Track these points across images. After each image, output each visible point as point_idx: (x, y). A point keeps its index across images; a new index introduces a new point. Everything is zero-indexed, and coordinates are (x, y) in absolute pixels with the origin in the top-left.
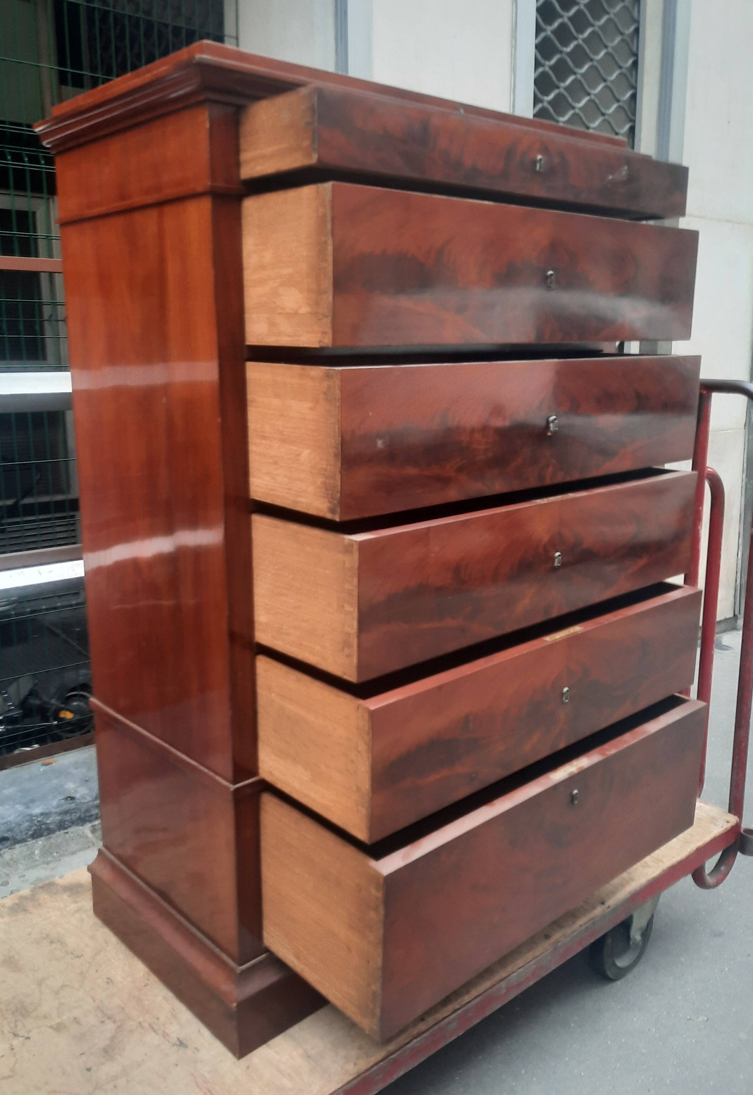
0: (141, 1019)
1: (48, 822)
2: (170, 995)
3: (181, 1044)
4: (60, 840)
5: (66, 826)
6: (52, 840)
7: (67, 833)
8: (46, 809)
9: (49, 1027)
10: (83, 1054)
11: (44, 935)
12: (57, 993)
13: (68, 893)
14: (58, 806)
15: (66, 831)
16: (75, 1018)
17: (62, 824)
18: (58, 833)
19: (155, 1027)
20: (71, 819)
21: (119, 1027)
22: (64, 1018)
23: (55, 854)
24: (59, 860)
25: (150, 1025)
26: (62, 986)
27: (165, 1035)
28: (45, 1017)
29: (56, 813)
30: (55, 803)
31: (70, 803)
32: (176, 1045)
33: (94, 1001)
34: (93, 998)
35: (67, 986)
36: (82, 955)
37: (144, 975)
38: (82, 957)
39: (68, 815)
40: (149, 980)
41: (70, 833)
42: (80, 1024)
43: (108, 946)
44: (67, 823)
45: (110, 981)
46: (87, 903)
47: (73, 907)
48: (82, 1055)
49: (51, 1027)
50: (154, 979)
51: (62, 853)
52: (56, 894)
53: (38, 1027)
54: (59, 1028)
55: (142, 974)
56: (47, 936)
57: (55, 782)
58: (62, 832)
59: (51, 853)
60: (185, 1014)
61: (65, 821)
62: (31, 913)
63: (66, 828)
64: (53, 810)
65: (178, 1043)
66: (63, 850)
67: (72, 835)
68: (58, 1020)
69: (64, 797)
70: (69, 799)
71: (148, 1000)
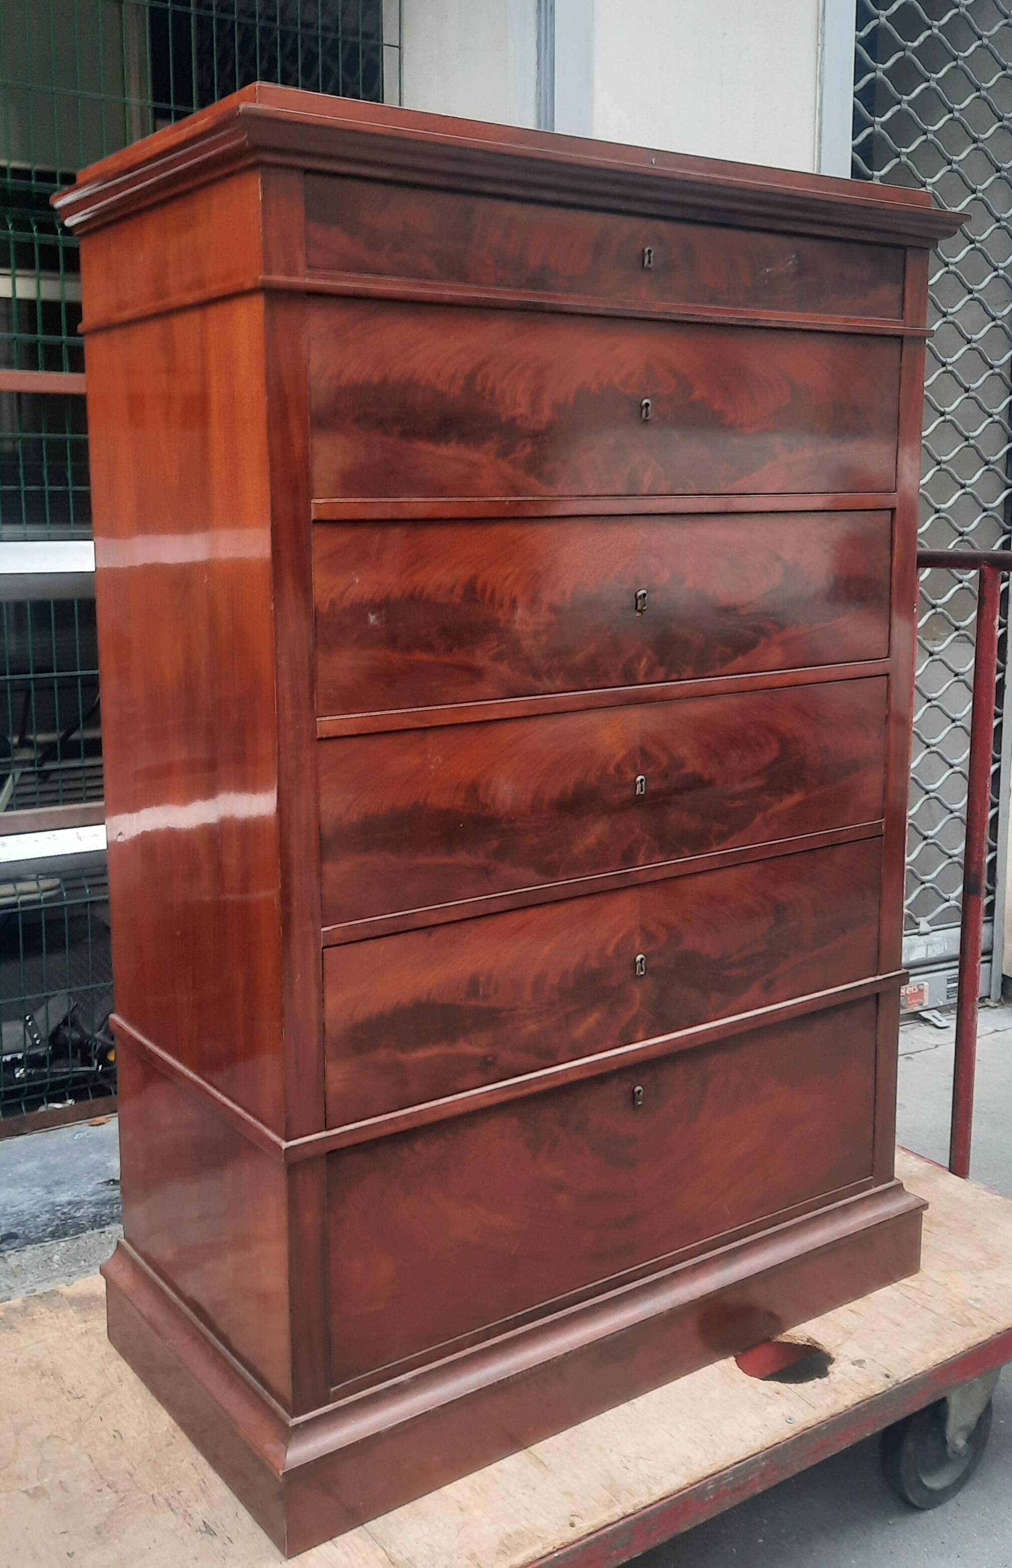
0: (155, 1492)
1: (78, 1214)
2: (202, 1459)
3: (208, 1530)
4: (92, 1242)
5: (103, 1222)
6: (81, 1242)
7: (103, 1232)
8: (77, 1196)
9: (23, 1491)
10: (64, 1533)
11: (33, 1365)
12: (41, 1445)
13: (75, 1308)
14: (94, 1194)
15: (101, 1230)
16: (61, 1483)
17: (98, 1219)
18: (90, 1232)
19: (174, 1504)
20: (111, 1212)
21: (121, 1500)
22: (46, 1480)
23: (83, 1262)
24: (87, 1272)
25: (167, 1500)
26: (49, 1437)
27: (187, 1516)
28: (19, 1478)
29: (90, 1202)
30: (90, 1188)
31: (113, 1190)
32: (201, 1531)
33: (92, 1461)
34: (90, 1456)
35: (56, 1437)
36: (83, 1396)
37: (168, 1429)
38: (83, 1399)
39: (108, 1207)
40: (173, 1437)
41: (107, 1233)
42: (68, 1491)
43: (122, 1385)
44: (104, 1218)
45: (118, 1434)
46: (100, 1323)
47: (81, 1327)
48: (63, 1535)
49: (26, 1492)
50: (181, 1436)
51: (93, 1261)
52: (58, 1307)
53: (7, 1491)
54: (36, 1494)
55: (165, 1429)
56: (38, 1365)
57: (95, 1156)
58: (96, 1231)
59: (79, 1261)
60: (220, 1489)
61: (102, 1216)
62: (18, 1332)
63: (103, 1226)
64: (88, 1199)
65: (203, 1529)
66: (95, 1258)
67: (110, 1236)
68: (38, 1484)
69: (106, 1180)
70: (112, 1183)
71: (169, 1466)
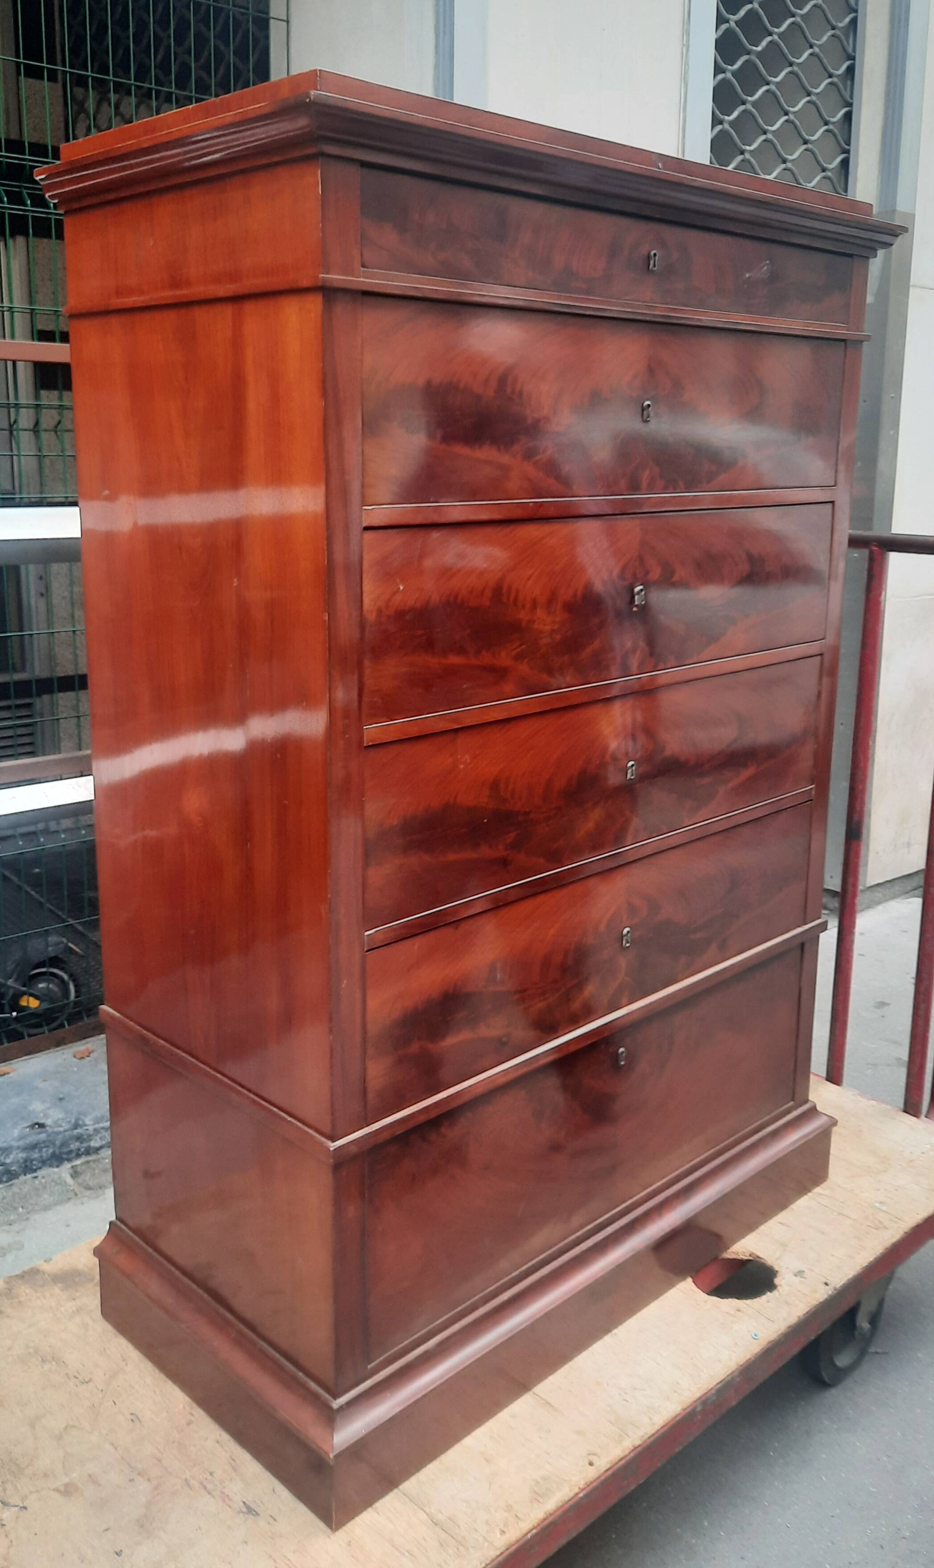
0: (187, 1475)
1: (8, 1161)
2: (225, 1437)
3: (250, 1511)
4: (26, 1189)
5: (34, 1167)
6: (15, 1189)
7: (36, 1177)
8: (5, 1142)
9: (54, 1490)
10: (107, 1530)
11: (31, 1350)
12: (59, 1438)
14: (21, 1138)
15: (35, 1175)
16: (90, 1476)
17: (28, 1164)
18: (22, 1178)
19: (209, 1486)
20: (41, 1157)
21: (156, 1488)
22: (74, 1475)
23: (20, 1210)
24: (27, 1219)
25: (201, 1483)
26: (66, 1427)
27: (225, 1498)
28: (46, 1475)
29: (18, 1148)
30: (16, 1133)
31: (40, 1133)
32: (243, 1512)
33: (116, 1449)
34: (112, 1444)
35: (73, 1426)
36: (90, 1380)
37: (184, 1407)
38: (91, 1383)
39: (37, 1151)
40: (192, 1415)
41: (40, 1177)
42: (100, 1485)
43: (127, 1364)
44: (34, 1162)
45: (135, 1418)
46: (92, 1299)
48: (106, 1532)
49: (57, 1490)
50: (199, 1414)
51: (30, 1208)
53: (37, 1491)
54: (68, 1491)
55: (181, 1406)
56: (36, 1351)
57: (15, 1101)
58: (29, 1176)
59: (16, 1209)
60: (251, 1466)
61: (32, 1161)
62: (8, 1317)
63: (35, 1171)
64: (14, 1144)
65: (244, 1510)
66: (32, 1204)
67: (43, 1181)
68: (66, 1480)
69: (29, 1124)
70: (37, 1126)
71: (195, 1446)
